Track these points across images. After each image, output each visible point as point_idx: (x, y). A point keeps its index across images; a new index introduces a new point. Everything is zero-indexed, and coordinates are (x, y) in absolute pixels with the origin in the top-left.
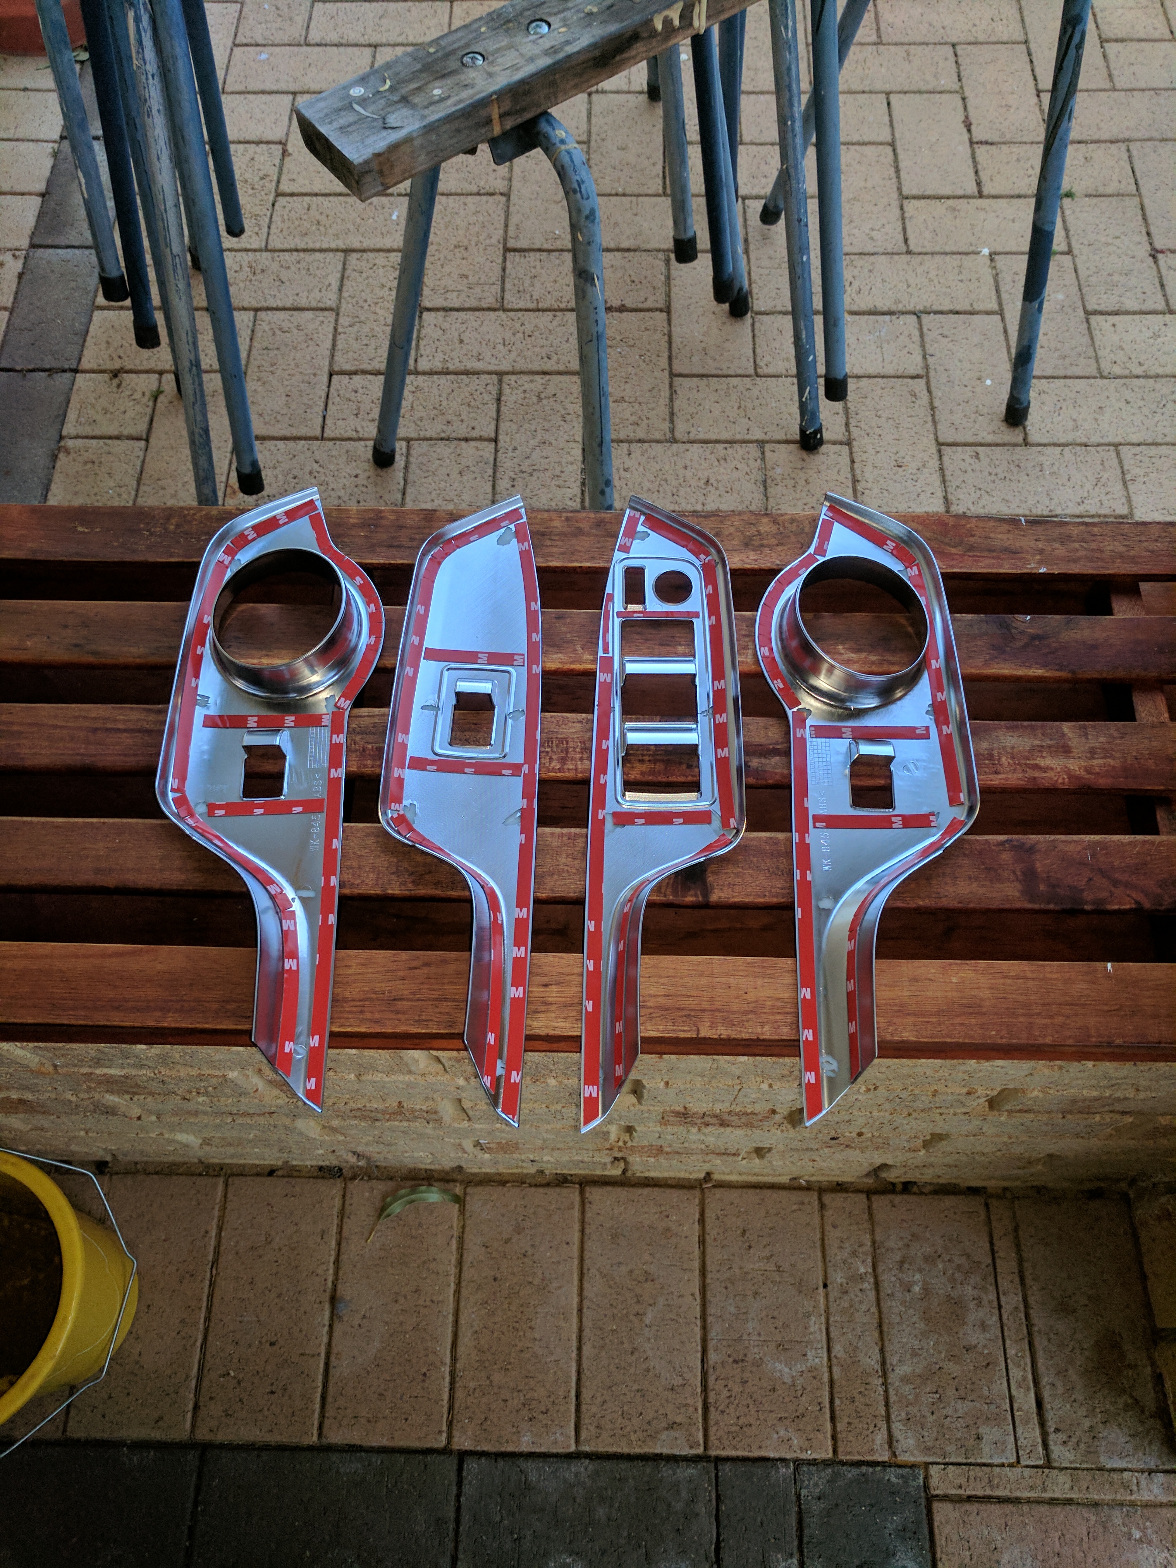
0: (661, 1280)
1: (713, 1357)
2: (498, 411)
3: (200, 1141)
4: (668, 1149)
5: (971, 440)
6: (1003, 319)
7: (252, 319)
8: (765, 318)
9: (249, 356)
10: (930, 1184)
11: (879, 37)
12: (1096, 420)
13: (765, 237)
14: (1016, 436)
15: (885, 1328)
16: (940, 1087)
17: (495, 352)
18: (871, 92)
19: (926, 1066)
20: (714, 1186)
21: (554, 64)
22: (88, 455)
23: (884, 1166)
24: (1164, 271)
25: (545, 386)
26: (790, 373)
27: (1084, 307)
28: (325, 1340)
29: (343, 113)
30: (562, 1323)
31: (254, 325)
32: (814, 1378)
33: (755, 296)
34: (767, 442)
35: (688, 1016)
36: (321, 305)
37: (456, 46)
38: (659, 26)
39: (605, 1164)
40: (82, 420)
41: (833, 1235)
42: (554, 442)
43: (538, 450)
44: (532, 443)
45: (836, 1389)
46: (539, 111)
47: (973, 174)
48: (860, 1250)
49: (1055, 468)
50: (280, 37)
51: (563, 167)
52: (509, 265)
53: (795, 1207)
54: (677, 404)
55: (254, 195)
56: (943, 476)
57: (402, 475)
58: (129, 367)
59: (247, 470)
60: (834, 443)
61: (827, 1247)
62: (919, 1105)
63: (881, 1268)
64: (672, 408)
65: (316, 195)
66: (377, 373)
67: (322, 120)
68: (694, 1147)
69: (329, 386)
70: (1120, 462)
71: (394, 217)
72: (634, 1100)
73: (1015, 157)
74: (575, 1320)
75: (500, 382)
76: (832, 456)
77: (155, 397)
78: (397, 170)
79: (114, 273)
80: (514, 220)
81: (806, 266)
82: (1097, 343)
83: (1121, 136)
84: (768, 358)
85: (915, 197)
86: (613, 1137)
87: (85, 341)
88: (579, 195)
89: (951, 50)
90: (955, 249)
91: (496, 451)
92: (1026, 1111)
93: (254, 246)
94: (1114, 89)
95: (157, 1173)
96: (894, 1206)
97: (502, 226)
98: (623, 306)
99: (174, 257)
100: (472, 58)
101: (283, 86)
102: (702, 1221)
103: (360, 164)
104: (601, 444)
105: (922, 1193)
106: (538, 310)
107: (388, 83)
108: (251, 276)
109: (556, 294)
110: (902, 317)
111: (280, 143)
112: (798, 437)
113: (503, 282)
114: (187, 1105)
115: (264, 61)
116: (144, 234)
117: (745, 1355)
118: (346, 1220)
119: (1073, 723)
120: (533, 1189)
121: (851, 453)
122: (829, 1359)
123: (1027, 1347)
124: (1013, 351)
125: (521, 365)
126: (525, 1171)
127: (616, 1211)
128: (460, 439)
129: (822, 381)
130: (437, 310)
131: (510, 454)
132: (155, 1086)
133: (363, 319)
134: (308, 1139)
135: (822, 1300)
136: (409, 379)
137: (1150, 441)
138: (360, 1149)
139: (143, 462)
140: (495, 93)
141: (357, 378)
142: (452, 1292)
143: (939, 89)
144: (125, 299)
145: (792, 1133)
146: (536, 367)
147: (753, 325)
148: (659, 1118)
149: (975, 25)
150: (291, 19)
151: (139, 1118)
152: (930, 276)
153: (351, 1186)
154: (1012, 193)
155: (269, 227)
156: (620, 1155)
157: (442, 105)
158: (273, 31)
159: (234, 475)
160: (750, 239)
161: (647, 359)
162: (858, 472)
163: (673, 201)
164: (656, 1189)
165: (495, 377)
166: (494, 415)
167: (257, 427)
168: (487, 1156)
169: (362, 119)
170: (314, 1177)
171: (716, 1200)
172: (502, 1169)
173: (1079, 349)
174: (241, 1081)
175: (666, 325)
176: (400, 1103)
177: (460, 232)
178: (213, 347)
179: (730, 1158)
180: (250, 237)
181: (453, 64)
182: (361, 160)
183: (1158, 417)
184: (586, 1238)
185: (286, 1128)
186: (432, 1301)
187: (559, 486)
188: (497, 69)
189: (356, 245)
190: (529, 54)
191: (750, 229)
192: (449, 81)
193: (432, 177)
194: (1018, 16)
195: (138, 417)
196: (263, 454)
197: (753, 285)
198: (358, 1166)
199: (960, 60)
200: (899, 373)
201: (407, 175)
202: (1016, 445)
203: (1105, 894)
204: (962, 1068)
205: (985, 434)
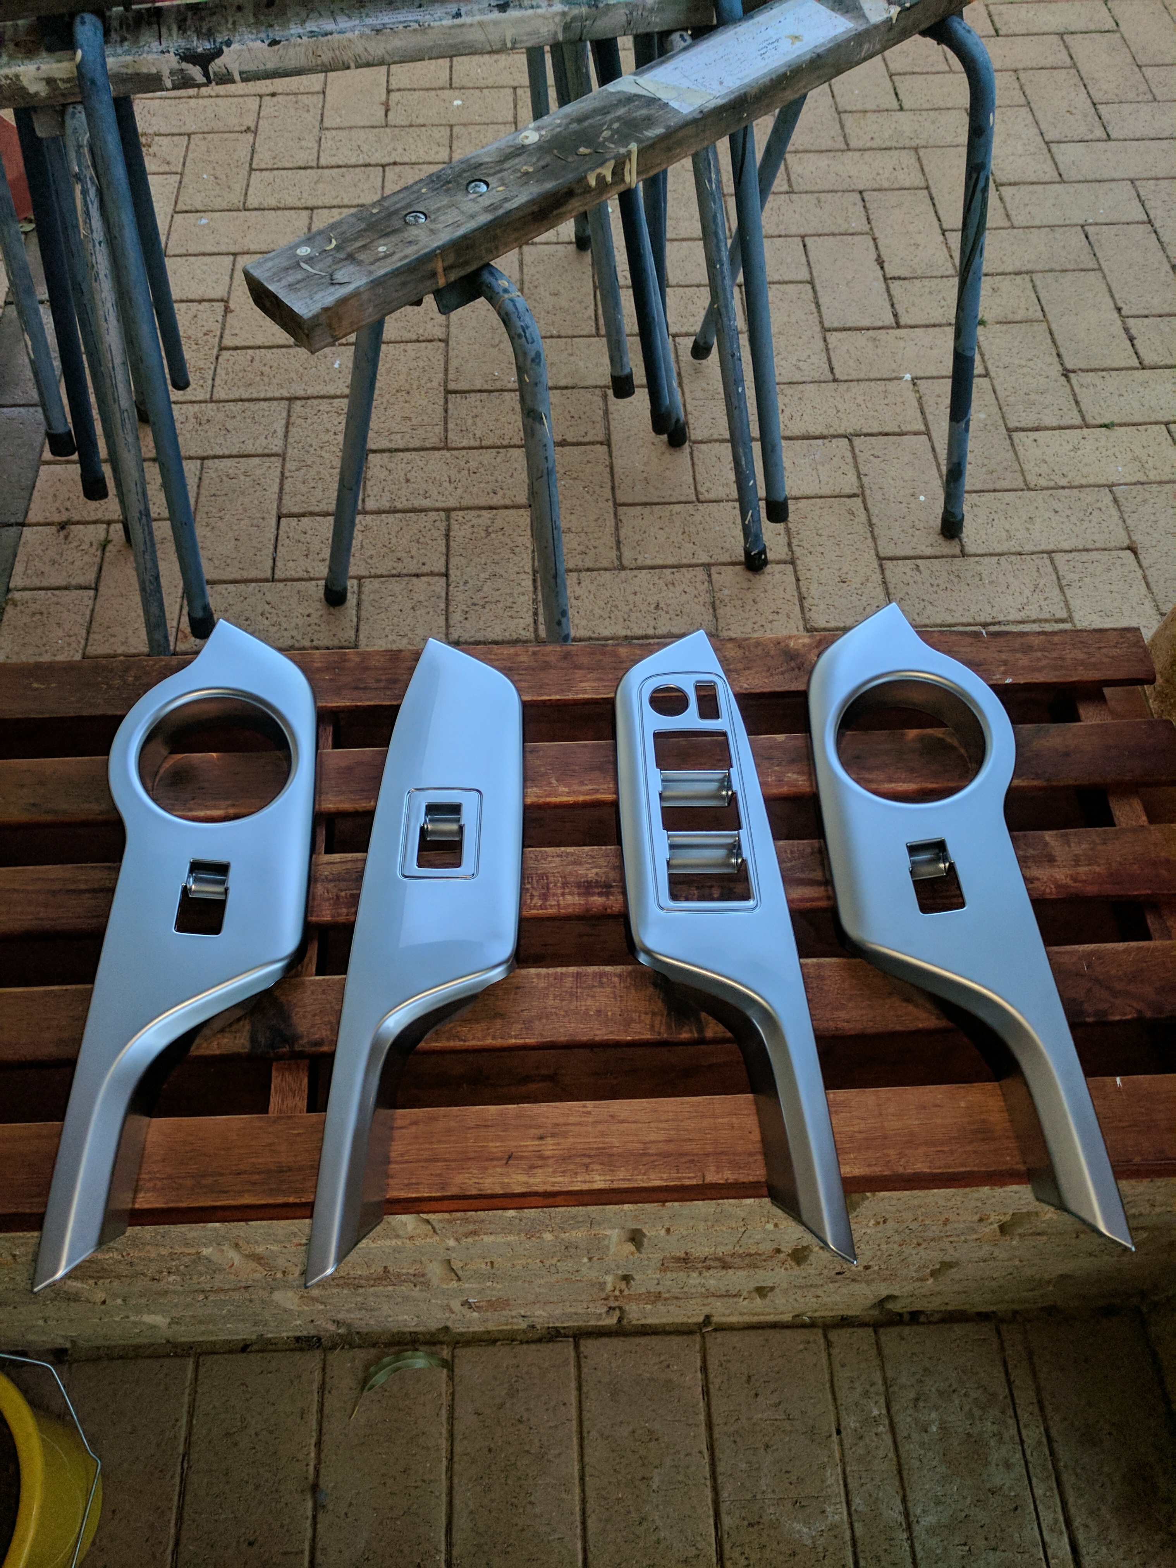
0: (666, 1439)
1: (727, 1521)
2: (448, 546)
3: (168, 1320)
4: (667, 1295)
5: (911, 553)
6: (930, 439)
7: (199, 467)
8: (703, 447)
9: (197, 502)
10: (938, 1312)
11: (790, 186)
12: (1028, 529)
13: (697, 371)
14: (952, 548)
15: (905, 1473)
16: (952, 1217)
17: (441, 489)
18: (786, 236)
19: (938, 1196)
20: (715, 1330)
21: (495, 219)
22: (36, 607)
23: (890, 1298)
24: (1077, 389)
25: (493, 520)
26: (731, 497)
27: (1006, 425)
28: (309, 1534)
29: (291, 272)
30: (564, 1496)
31: (201, 473)
32: (835, 1537)
33: (691, 427)
34: (713, 565)
35: (692, 1161)
36: (267, 451)
37: (398, 206)
38: (593, 183)
39: (600, 1314)
40: (29, 572)
41: (842, 1375)
42: (504, 575)
43: (489, 583)
44: (482, 575)
45: (860, 1548)
46: (482, 263)
47: (889, 307)
48: (872, 1390)
49: (994, 577)
50: (218, 203)
51: (507, 314)
52: (450, 406)
53: (801, 1347)
54: (623, 532)
55: (198, 350)
56: (887, 589)
57: (354, 612)
58: (76, 518)
59: (199, 614)
60: (778, 562)
61: (836, 1389)
62: (930, 1234)
63: (895, 1408)
64: (618, 536)
65: (259, 347)
66: (326, 514)
67: (271, 279)
68: (693, 1290)
69: (278, 529)
70: (1055, 569)
71: (336, 366)
72: (633, 1248)
73: (927, 290)
74: (577, 1490)
75: (448, 518)
76: (777, 576)
77: (104, 547)
78: (345, 323)
79: (60, 429)
80: (454, 364)
81: (742, 397)
82: (1021, 457)
83: (1024, 269)
84: (708, 484)
85: (836, 330)
86: (609, 1287)
87: (31, 494)
88: (524, 339)
89: (858, 196)
90: (879, 376)
91: (448, 585)
92: (1039, 1234)
93: (198, 399)
94: (1013, 227)
95: (121, 1357)
96: (902, 1339)
97: (443, 369)
98: (564, 440)
99: (122, 412)
100: (415, 217)
101: (223, 248)
102: (704, 1369)
103: (310, 319)
104: (555, 577)
105: (930, 1323)
106: (482, 448)
107: (334, 242)
108: (197, 427)
109: (498, 432)
110: (834, 440)
111: (222, 300)
112: (743, 559)
113: (446, 423)
114: (155, 1286)
115: (204, 226)
116: (91, 390)
117: (761, 1517)
118: (327, 1395)
119: (1055, 832)
120: (525, 1346)
121: (795, 572)
122: (850, 1515)
123: (1055, 1486)
124: (944, 469)
125: (468, 501)
126: (515, 1327)
127: (614, 1365)
128: (410, 575)
129: (762, 504)
130: (382, 451)
131: (462, 588)
132: (123, 1269)
133: (309, 463)
134: (285, 1310)
135: (836, 1447)
136: (359, 518)
137: (1081, 547)
138: (340, 1317)
139: (93, 610)
140: (438, 248)
141: (305, 520)
142: (444, 1468)
143: (851, 231)
144: (73, 453)
145: (796, 1271)
146: (482, 502)
147: (691, 453)
148: (659, 1264)
149: (878, 174)
150: (229, 187)
151: (104, 1302)
152: (858, 401)
153: (331, 1357)
154: (927, 322)
155: (213, 380)
156: (617, 1304)
157: (388, 261)
158: (212, 198)
159: (185, 619)
160: (683, 373)
161: (591, 492)
162: (804, 590)
163: (609, 341)
164: (653, 1337)
165: (442, 513)
166: (444, 550)
167: (208, 571)
168: (475, 1314)
169: (309, 277)
170: (292, 1350)
171: (717, 1344)
172: (491, 1326)
173: (1005, 464)
174: (217, 1258)
175: (607, 457)
176: (385, 1267)
177: (401, 377)
178: (162, 495)
179: (731, 1300)
180: (195, 389)
181: (397, 223)
182: (310, 315)
183: (1086, 524)
184: (584, 1396)
185: (263, 1301)
186: (424, 1481)
187: (511, 617)
188: (440, 226)
189: (301, 393)
190: (470, 212)
191: (682, 365)
192: (394, 239)
193: (378, 327)
194: (917, 165)
195: (86, 567)
196: (214, 598)
197: (690, 416)
198: (338, 1334)
199: (868, 205)
200: (835, 494)
201: (355, 327)
202: (954, 556)
203: (1106, 1006)
204: (976, 1195)
205: (924, 547)
